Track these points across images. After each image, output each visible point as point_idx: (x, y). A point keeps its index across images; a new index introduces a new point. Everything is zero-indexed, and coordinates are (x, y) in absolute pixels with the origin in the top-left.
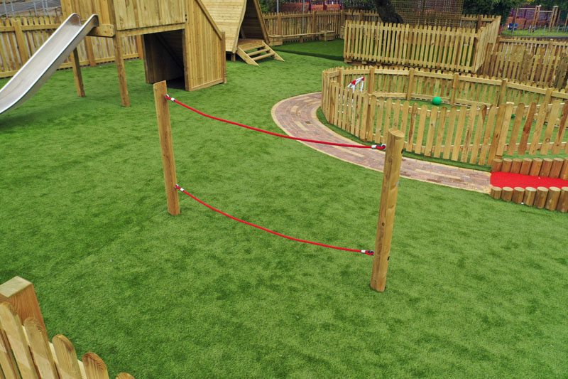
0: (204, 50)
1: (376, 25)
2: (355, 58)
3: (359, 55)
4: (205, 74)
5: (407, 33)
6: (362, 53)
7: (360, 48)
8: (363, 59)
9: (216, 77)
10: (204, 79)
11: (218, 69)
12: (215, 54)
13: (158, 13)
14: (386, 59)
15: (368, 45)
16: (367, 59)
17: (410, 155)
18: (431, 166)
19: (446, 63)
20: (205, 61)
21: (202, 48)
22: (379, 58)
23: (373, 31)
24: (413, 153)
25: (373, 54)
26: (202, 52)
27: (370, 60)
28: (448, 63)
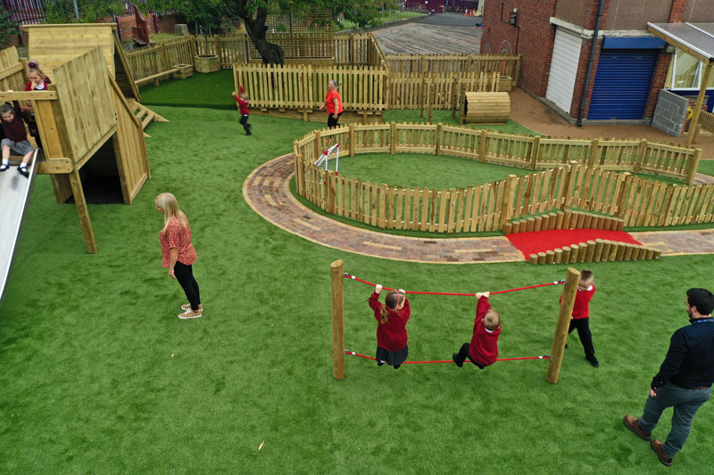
0: (129, 147)
1: (272, 67)
2: (253, 105)
3: (257, 102)
4: (134, 175)
5: (310, 75)
6: (259, 99)
7: (256, 94)
8: (263, 106)
9: (141, 175)
10: (134, 183)
13: (98, 123)
14: (290, 104)
15: (265, 91)
16: (267, 105)
17: (434, 235)
18: (460, 242)
22: (282, 103)
23: (269, 75)
24: (436, 232)
25: (274, 100)
27: (271, 106)
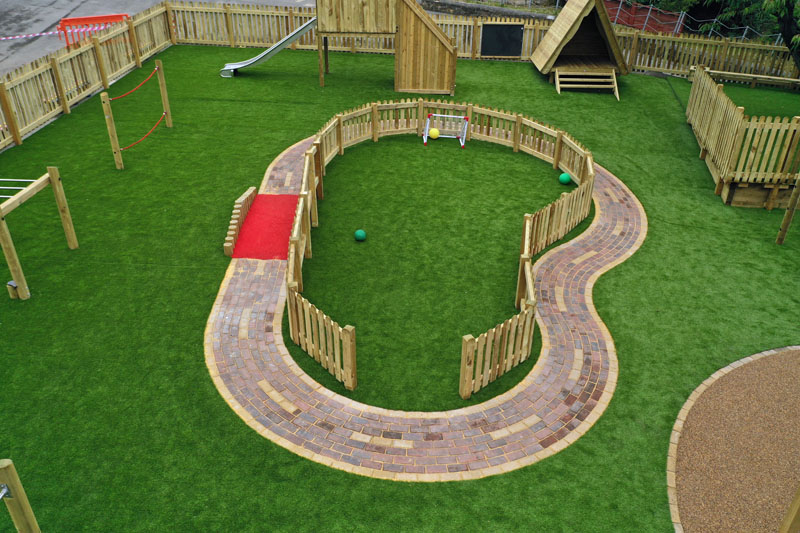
0: (425, 59)
4: (424, 81)
9: (441, 88)
13: (363, 22)
21: (422, 57)
26: (422, 61)
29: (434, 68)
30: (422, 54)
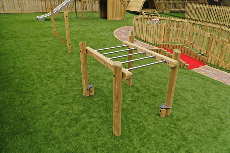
0: (116, 8)
1: (197, 5)
2: (189, 18)
4: (116, 16)
6: (191, 16)
7: (190, 14)
9: (121, 17)
10: (115, 17)
11: (122, 15)
12: (121, 10)
14: (199, 19)
19: (220, 21)
20: (116, 12)
21: (115, 7)
22: (196, 18)
23: (195, 8)
26: (115, 9)
28: (221, 21)
29: (118, 11)
30: (115, 6)
